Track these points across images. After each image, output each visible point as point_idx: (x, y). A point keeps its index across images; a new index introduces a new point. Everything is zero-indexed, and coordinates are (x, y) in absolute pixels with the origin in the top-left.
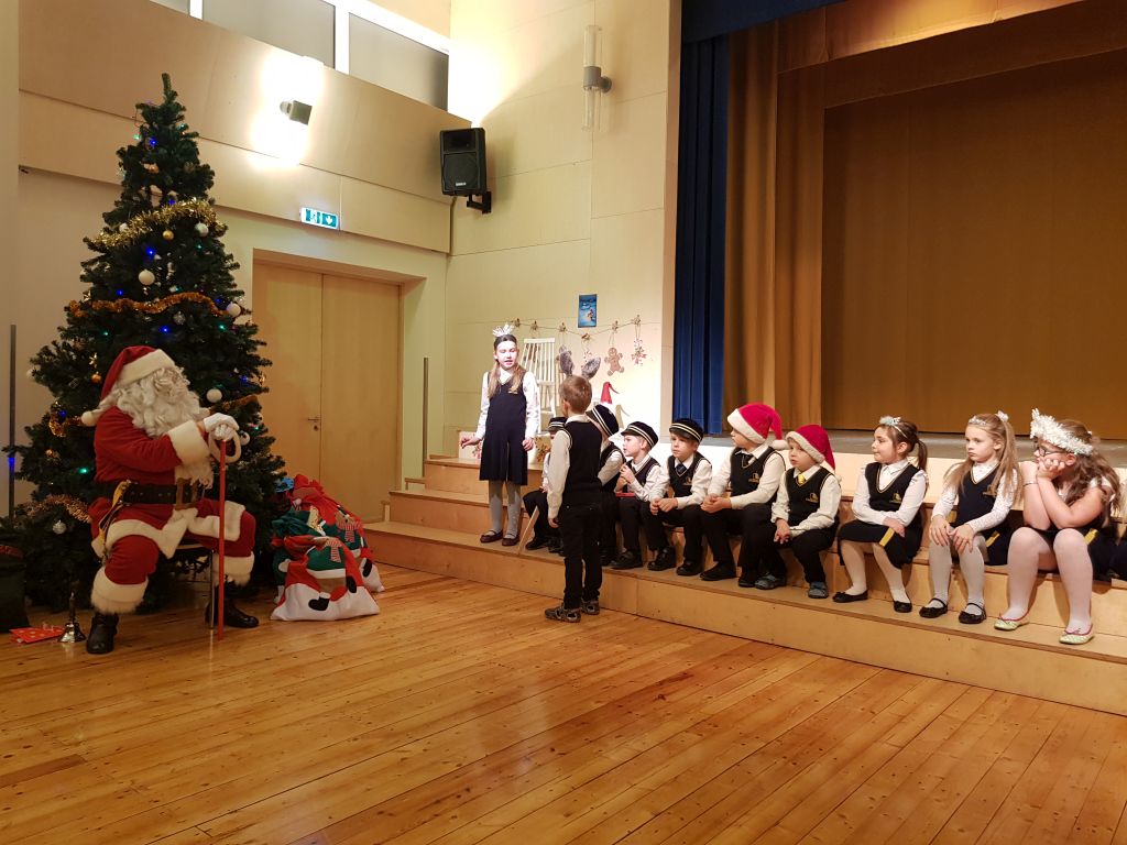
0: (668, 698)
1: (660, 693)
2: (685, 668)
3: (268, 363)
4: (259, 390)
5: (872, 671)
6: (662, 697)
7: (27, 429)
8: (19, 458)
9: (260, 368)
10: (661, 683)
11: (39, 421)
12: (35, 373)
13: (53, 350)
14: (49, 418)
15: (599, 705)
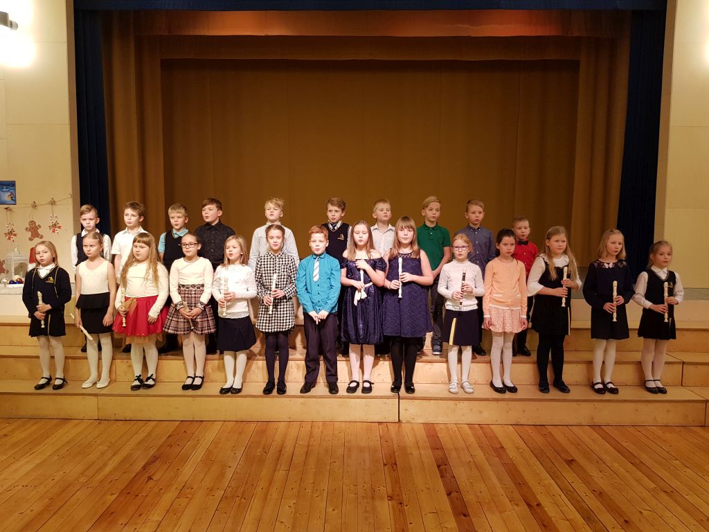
0: (155, 478)
1: (146, 475)
2: (152, 452)
5: (253, 426)
6: (150, 478)
10: (144, 468)
15: (114, 497)
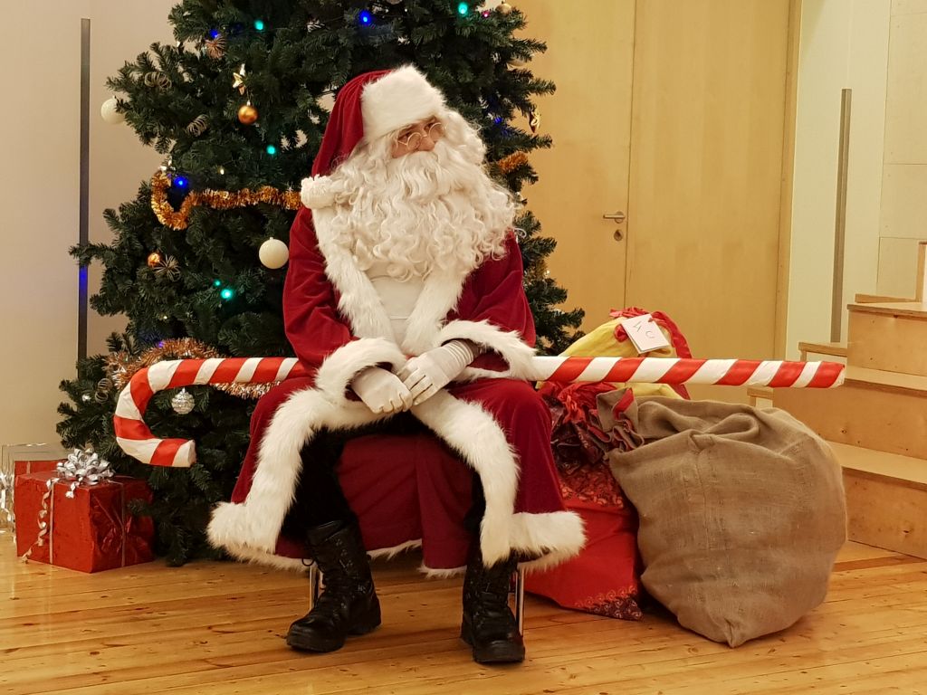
3: (548, 88)
4: (530, 143)
7: (109, 214)
8: (97, 268)
9: (533, 98)
11: (132, 196)
12: (121, 106)
13: (154, 59)
14: (150, 193)
